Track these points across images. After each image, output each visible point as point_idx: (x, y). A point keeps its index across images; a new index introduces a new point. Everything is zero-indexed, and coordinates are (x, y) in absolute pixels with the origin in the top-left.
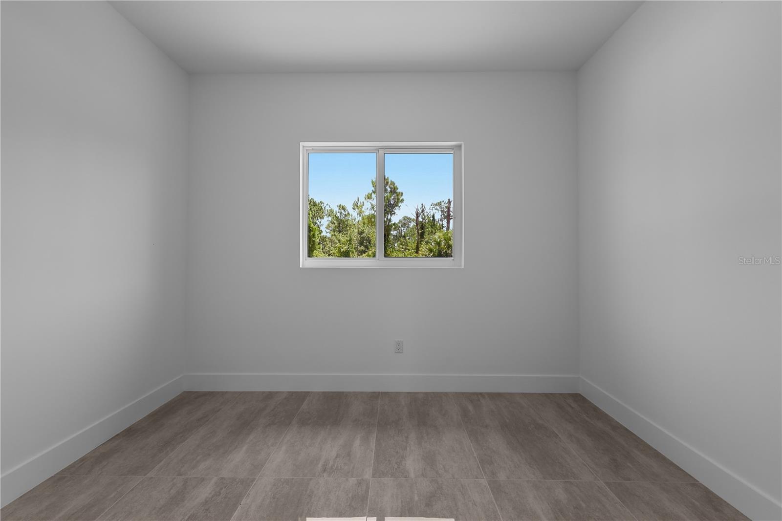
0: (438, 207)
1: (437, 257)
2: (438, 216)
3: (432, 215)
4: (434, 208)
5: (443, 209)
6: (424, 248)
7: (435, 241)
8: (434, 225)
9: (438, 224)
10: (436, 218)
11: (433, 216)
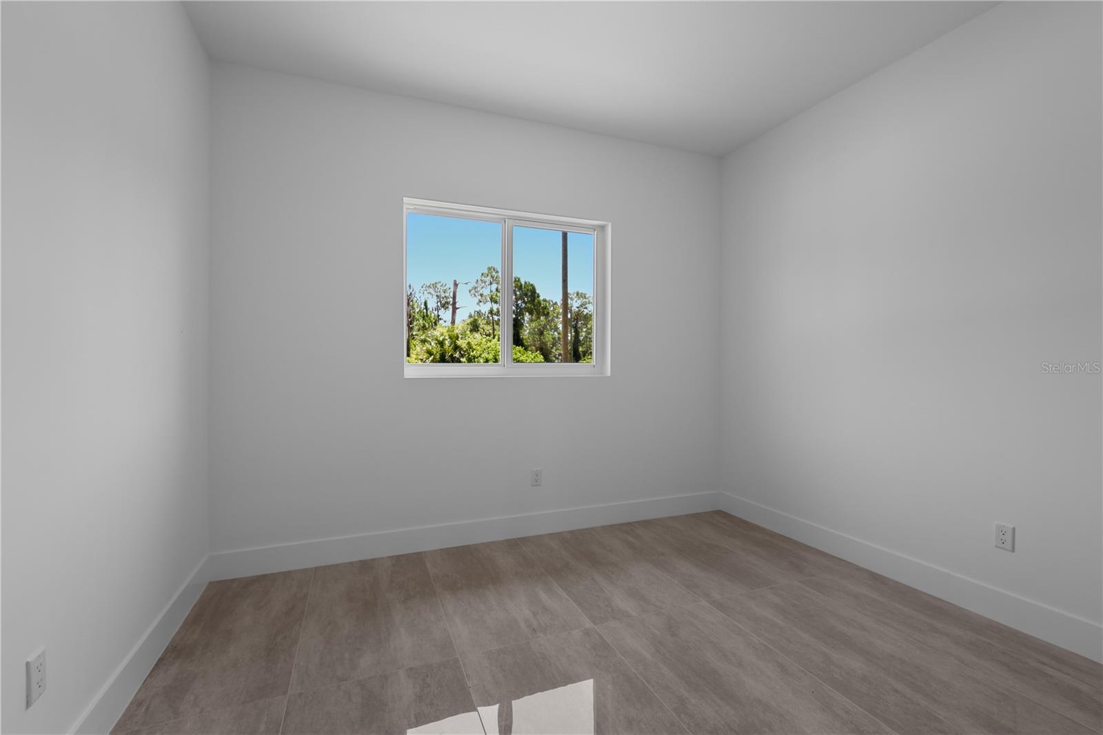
0: (432, 291)
1: (439, 362)
2: (432, 304)
3: (424, 301)
4: (425, 292)
5: (438, 294)
6: (418, 349)
7: (437, 340)
8: (427, 316)
9: (433, 315)
10: (429, 306)
11: (426, 304)
